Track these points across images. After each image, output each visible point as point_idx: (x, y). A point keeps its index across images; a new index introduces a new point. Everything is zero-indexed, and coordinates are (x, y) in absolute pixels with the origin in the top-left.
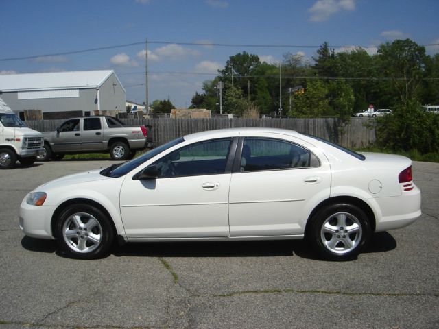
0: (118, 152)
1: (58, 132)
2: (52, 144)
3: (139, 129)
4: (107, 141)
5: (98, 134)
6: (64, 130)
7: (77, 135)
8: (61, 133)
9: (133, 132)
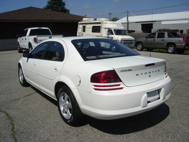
0: (171, 49)
1: (147, 38)
2: (144, 43)
3: (182, 39)
4: (166, 44)
5: (163, 40)
6: (150, 38)
7: (154, 40)
8: (148, 39)
9: (179, 40)
